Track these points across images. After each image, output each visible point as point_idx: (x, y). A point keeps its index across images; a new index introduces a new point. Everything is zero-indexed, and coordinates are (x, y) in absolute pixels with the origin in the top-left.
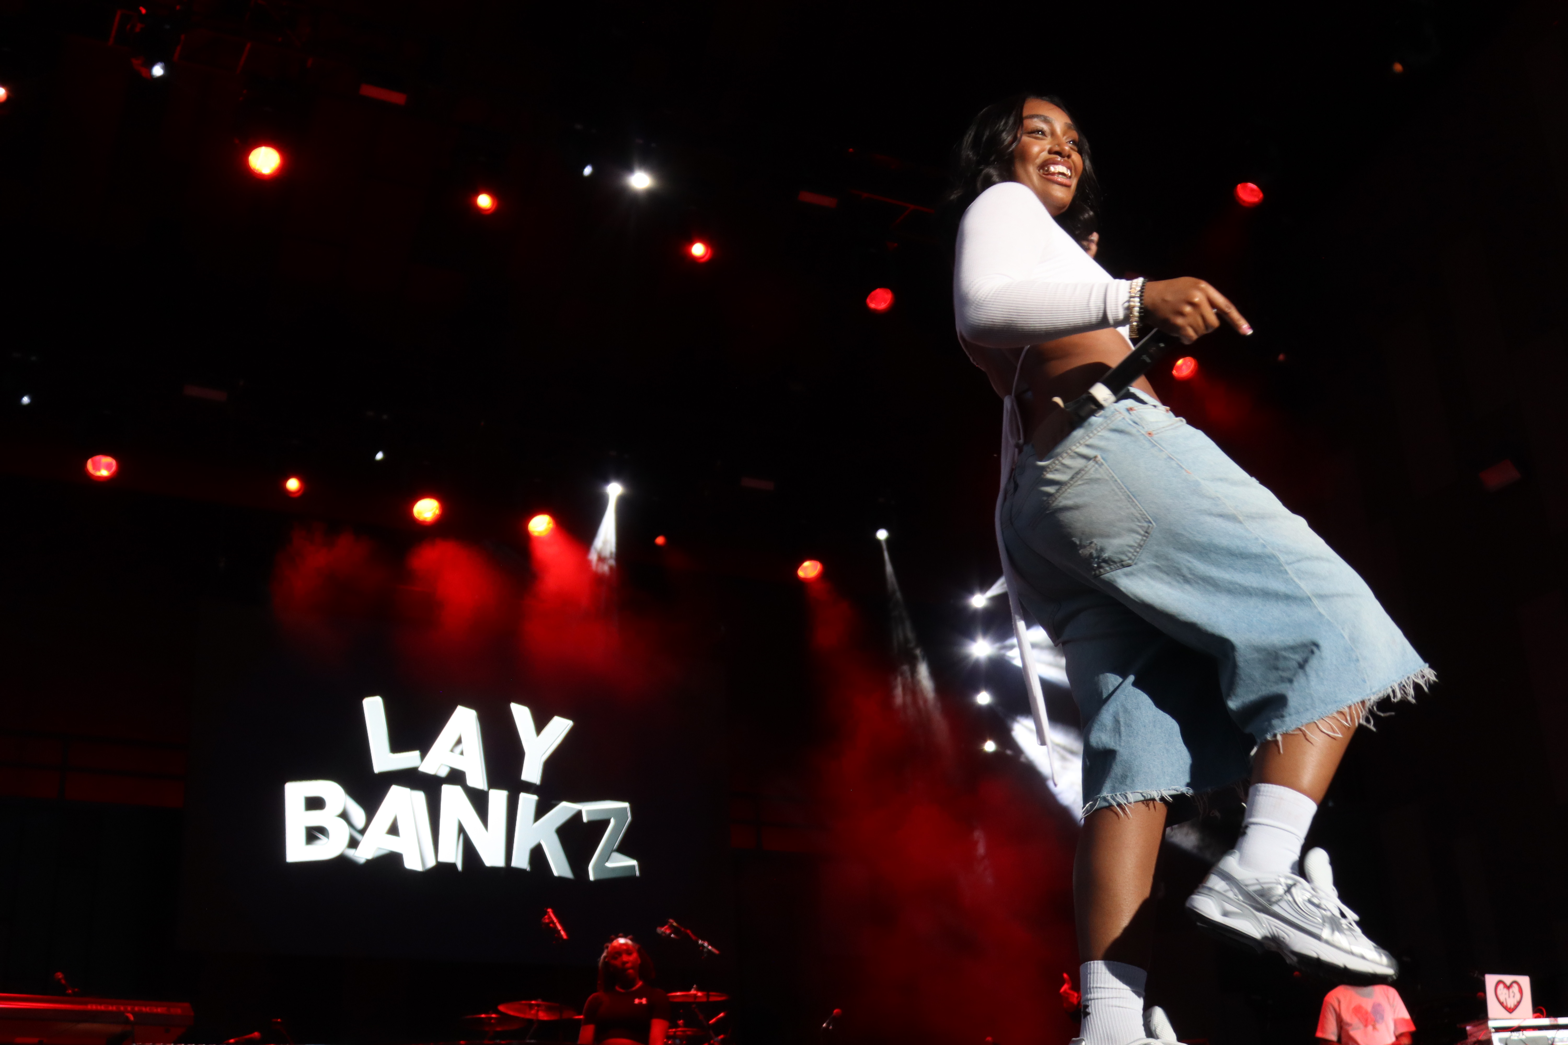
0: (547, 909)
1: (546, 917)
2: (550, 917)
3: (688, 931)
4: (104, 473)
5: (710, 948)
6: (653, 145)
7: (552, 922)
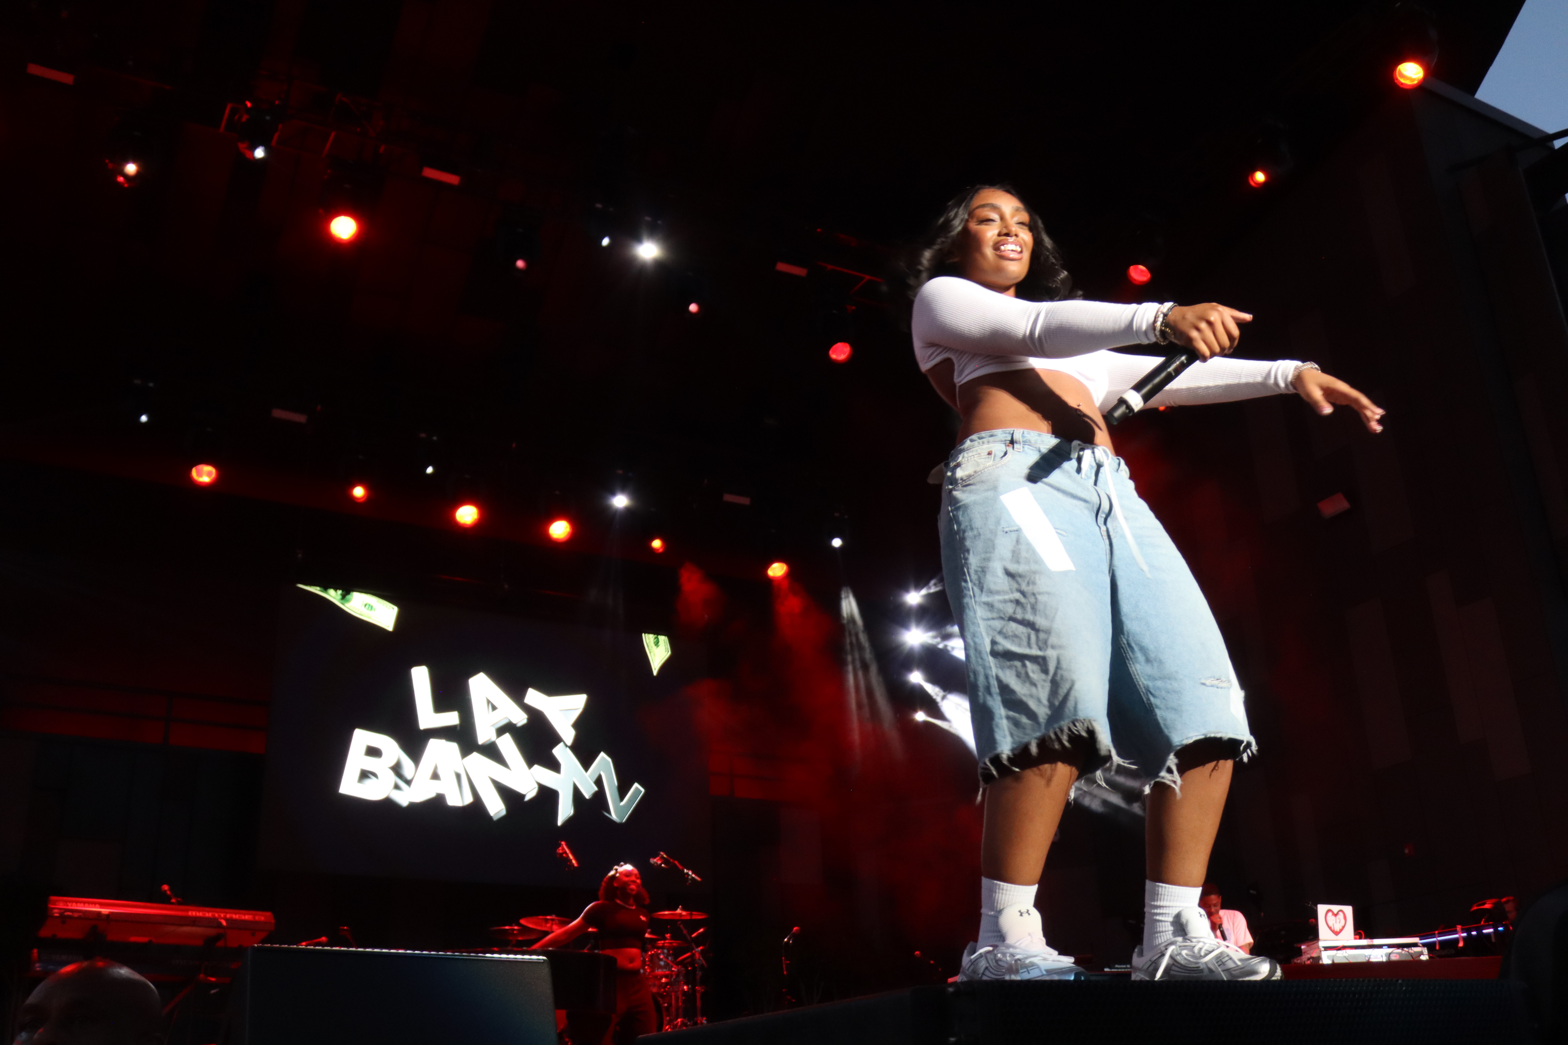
0: (561, 841)
1: (560, 848)
2: (563, 849)
3: (676, 863)
4: (205, 479)
5: (693, 876)
6: (659, 222)
7: (566, 853)
